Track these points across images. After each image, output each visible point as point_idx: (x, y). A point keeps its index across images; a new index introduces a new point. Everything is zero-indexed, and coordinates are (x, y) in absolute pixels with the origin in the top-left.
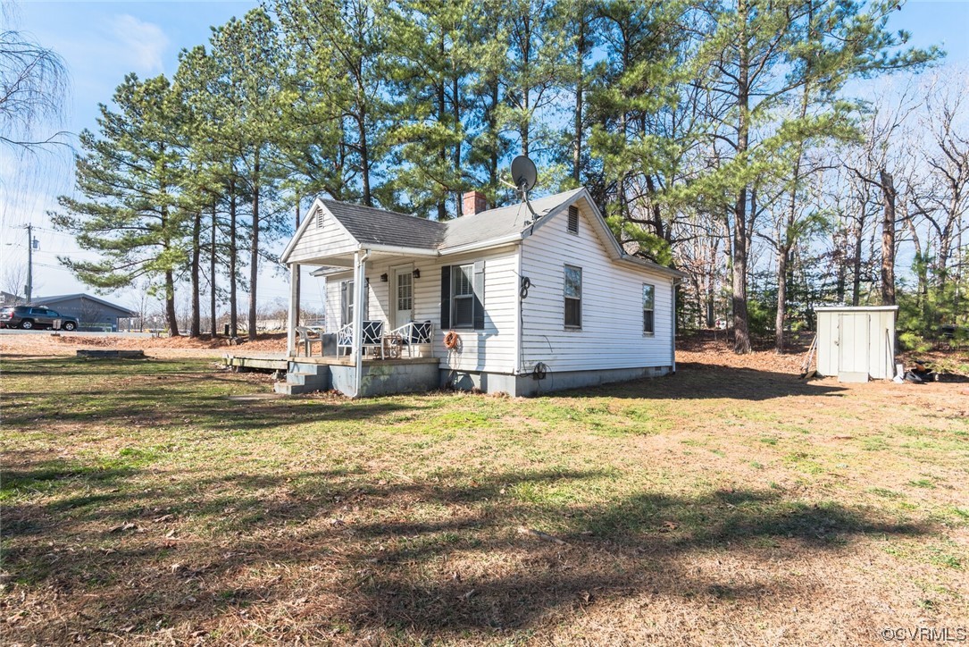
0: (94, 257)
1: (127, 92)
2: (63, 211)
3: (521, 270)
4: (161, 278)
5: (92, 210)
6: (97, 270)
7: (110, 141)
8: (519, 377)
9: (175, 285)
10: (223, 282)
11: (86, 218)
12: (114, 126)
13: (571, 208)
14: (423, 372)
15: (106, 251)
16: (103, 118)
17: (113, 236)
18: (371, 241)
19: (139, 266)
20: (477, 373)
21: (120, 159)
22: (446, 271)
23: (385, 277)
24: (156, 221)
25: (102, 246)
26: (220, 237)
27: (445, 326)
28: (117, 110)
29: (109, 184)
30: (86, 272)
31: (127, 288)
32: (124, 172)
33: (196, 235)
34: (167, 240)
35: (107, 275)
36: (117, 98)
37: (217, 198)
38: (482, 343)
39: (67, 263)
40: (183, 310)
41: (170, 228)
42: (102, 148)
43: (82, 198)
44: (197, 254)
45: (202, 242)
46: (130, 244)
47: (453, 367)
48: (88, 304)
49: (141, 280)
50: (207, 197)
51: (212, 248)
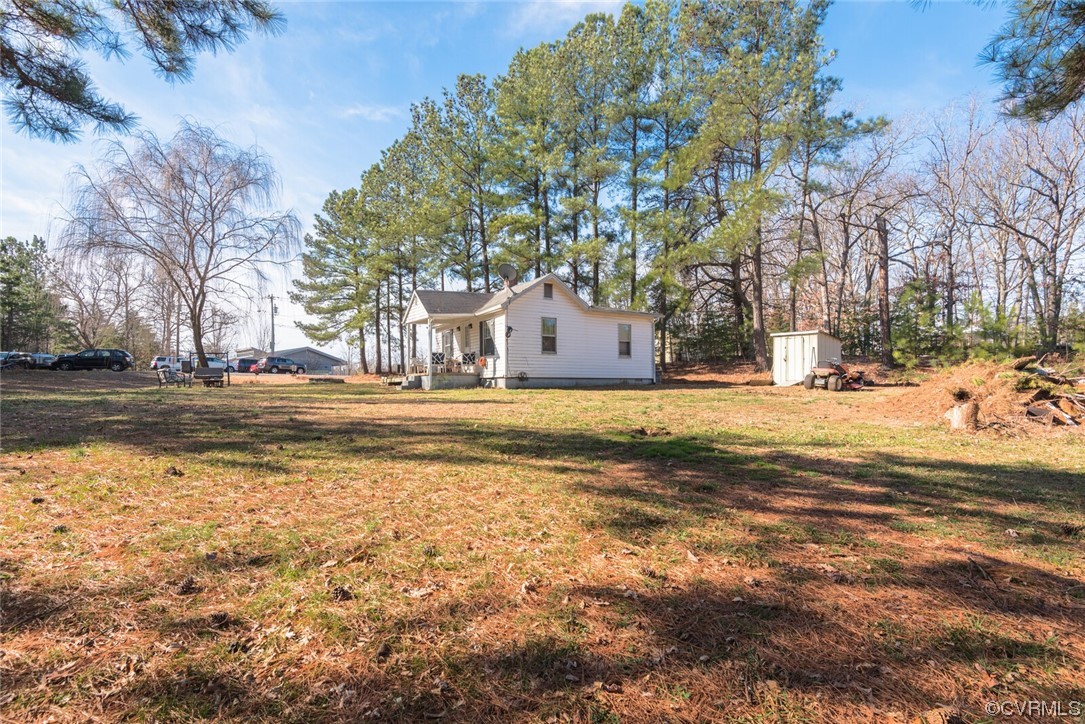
0: (314, 320)
1: (331, 203)
2: (296, 291)
3: (507, 322)
4: (356, 333)
5: (313, 287)
6: (317, 329)
7: (323, 239)
8: (507, 378)
9: (365, 337)
10: (395, 333)
11: (309, 294)
12: (324, 228)
13: (546, 285)
14: (472, 380)
15: (323, 315)
16: (317, 223)
17: (325, 305)
18: (435, 312)
19: (343, 325)
20: (493, 378)
21: (329, 251)
22: (481, 323)
23: (459, 328)
24: (352, 291)
25: (320, 311)
26: (394, 301)
27: (481, 355)
28: (326, 217)
29: (323, 270)
30: (310, 331)
31: (337, 341)
32: (330, 261)
33: (378, 300)
34: (359, 306)
35: (323, 332)
36: (325, 209)
37: (388, 273)
38: (495, 361)
39: (299, 325)
40: (371, 356)
41: (360, 298)
42: (317, 244)
43: (307, 281)
44: (378, 314)
45: (381, 306)
46: (336, 310)
47: (485, 377)
48: (312, 355)
49: (344, 335)
50: (382, 275)
51: (388, 310)
